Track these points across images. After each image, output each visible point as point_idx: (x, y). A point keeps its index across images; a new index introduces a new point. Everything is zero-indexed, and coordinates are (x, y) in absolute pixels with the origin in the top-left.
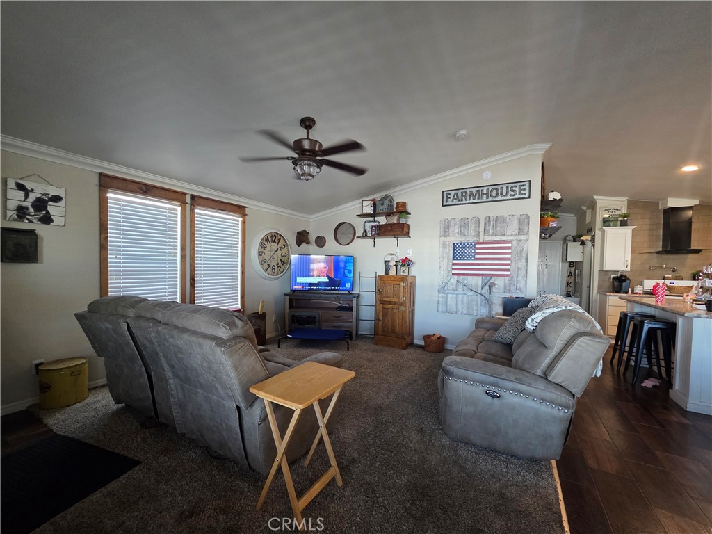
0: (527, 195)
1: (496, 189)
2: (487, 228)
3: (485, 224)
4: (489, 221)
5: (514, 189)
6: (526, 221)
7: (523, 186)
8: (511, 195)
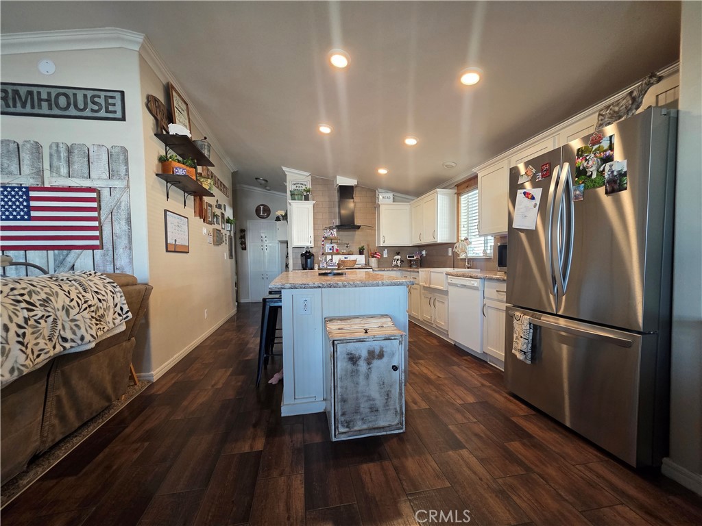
0: (119, 115)
1: (65, 95)
2: (55, 163)
3: (51, 155)
4: (58, 151)
5: (96, 100)
6: (122, 157)
7: (112, 97)
8: (93, 111)
